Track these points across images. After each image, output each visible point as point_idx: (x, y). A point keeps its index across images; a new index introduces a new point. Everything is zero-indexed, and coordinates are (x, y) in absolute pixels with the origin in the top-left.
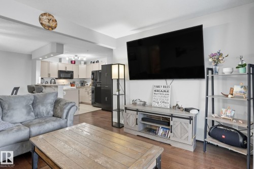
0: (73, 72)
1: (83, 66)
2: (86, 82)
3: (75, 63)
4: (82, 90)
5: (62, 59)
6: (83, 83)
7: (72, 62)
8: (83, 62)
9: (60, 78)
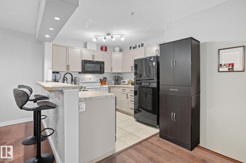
0: (103, 63)
1: (117, 55)
2: (122, 78)
3: (106, 50)
4: (118, 91)
5: (88, 44)
6: (118, 80)
7: (102, 49)
8: (117, 49)
9: (84, 71)
